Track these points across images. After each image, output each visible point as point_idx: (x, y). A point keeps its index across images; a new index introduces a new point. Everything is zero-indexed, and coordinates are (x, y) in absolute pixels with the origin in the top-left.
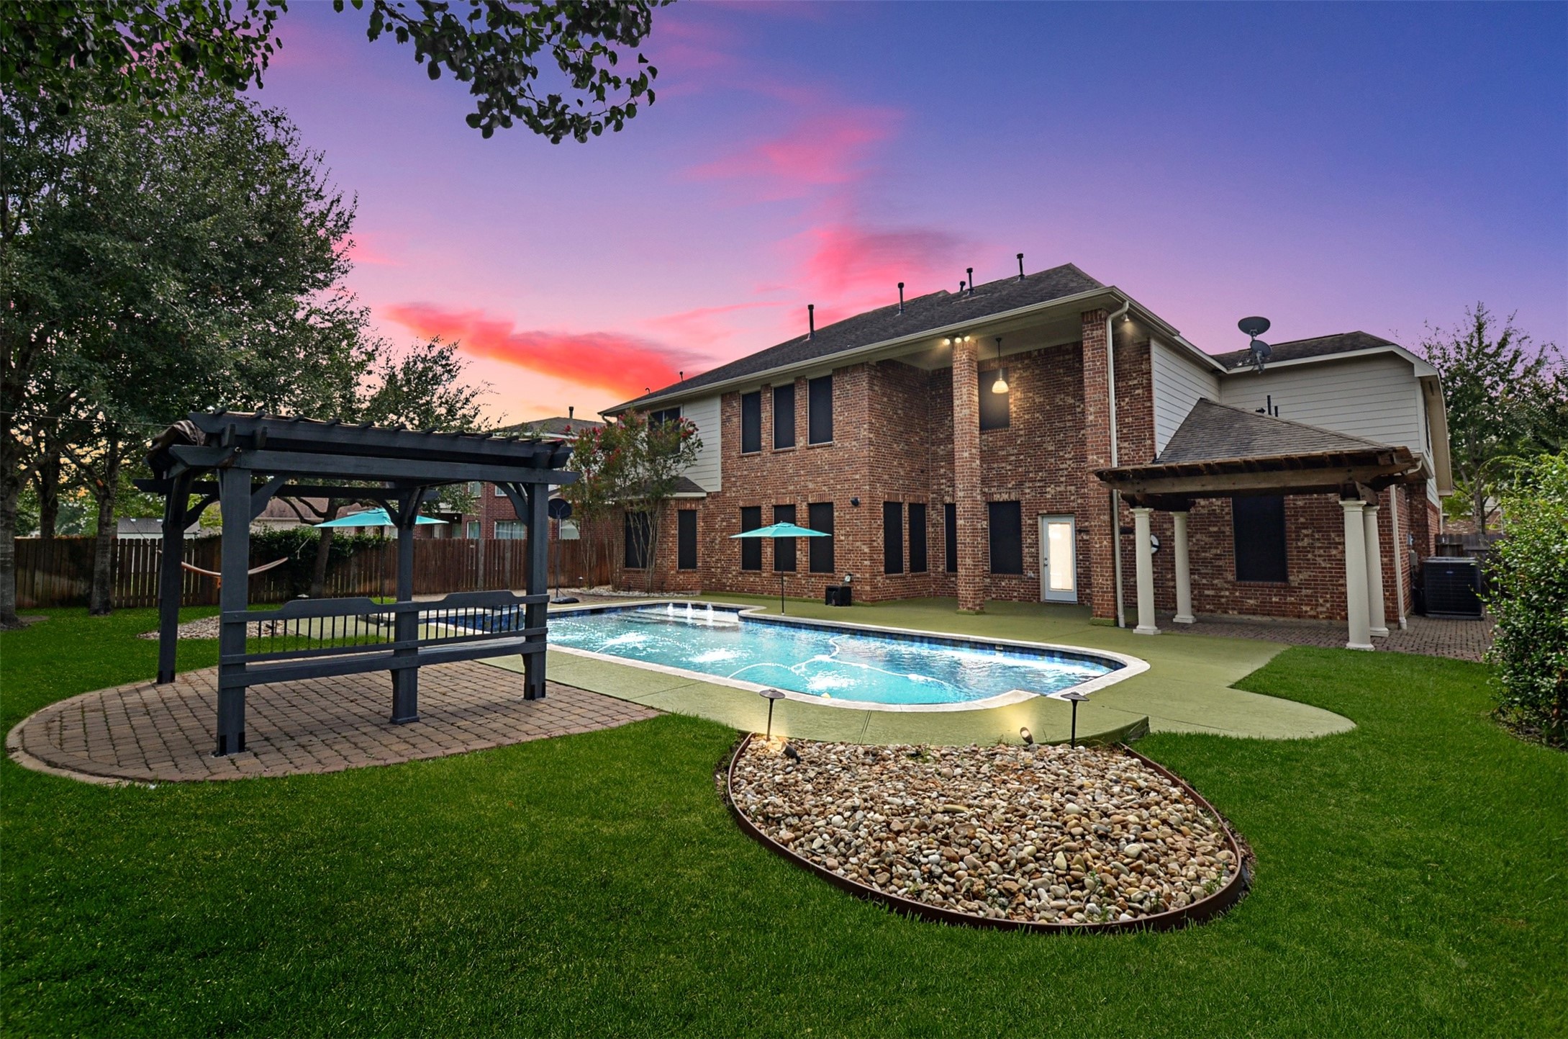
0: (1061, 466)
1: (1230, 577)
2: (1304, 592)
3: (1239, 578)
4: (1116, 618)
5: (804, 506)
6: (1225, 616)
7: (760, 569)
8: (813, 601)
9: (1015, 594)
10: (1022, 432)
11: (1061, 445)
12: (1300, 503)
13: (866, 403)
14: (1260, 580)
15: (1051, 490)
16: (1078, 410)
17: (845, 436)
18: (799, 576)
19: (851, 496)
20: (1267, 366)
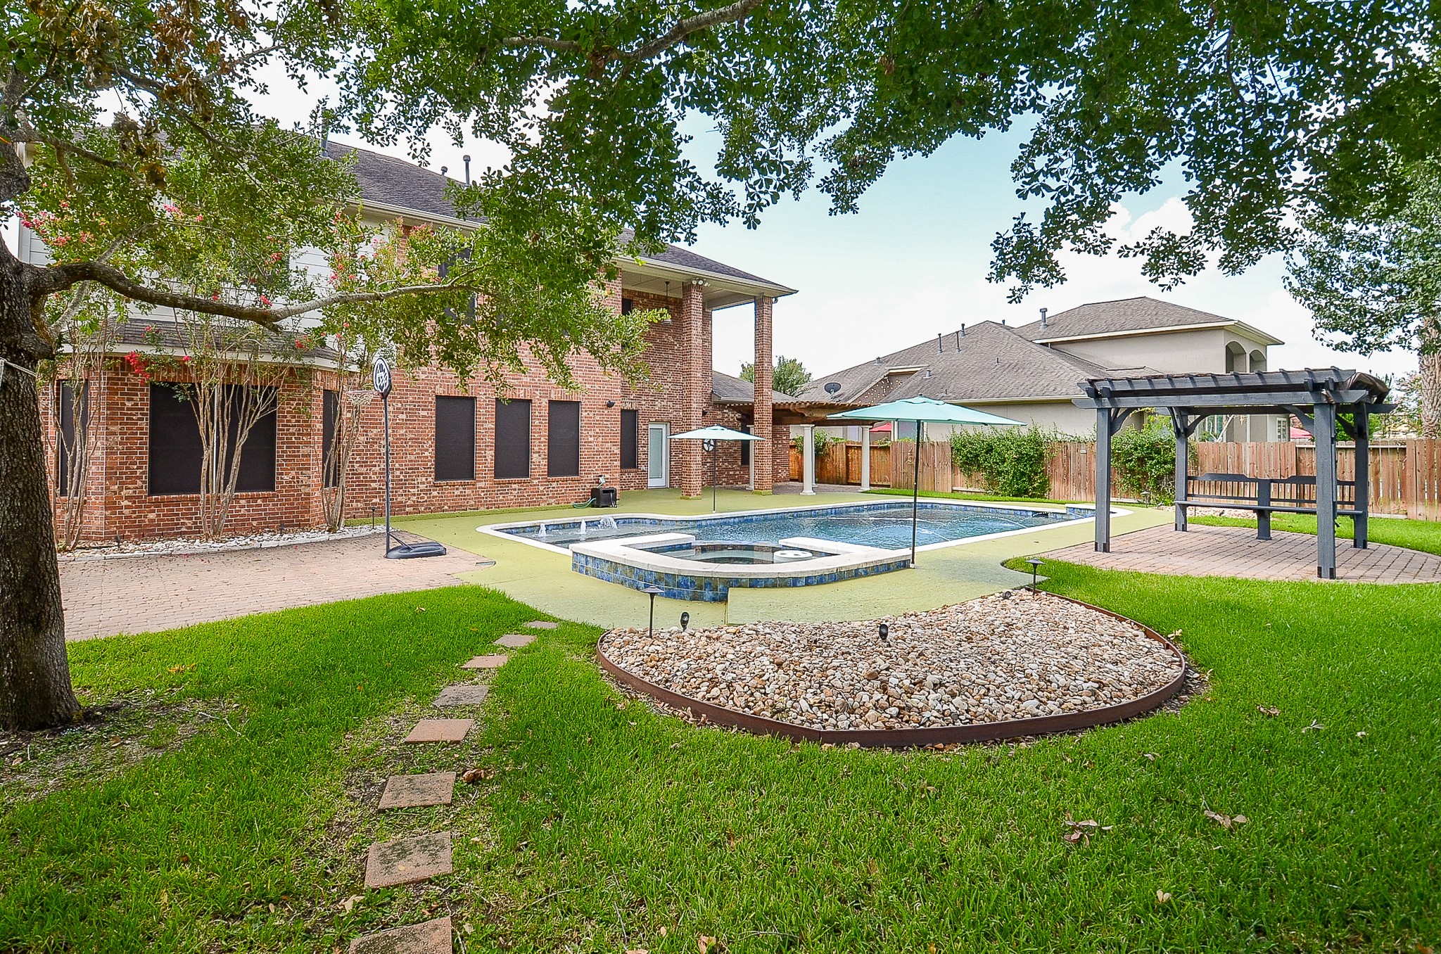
5: (545, 403)
7: (472, 477)
8: (555, 508)
9: (632, 485)
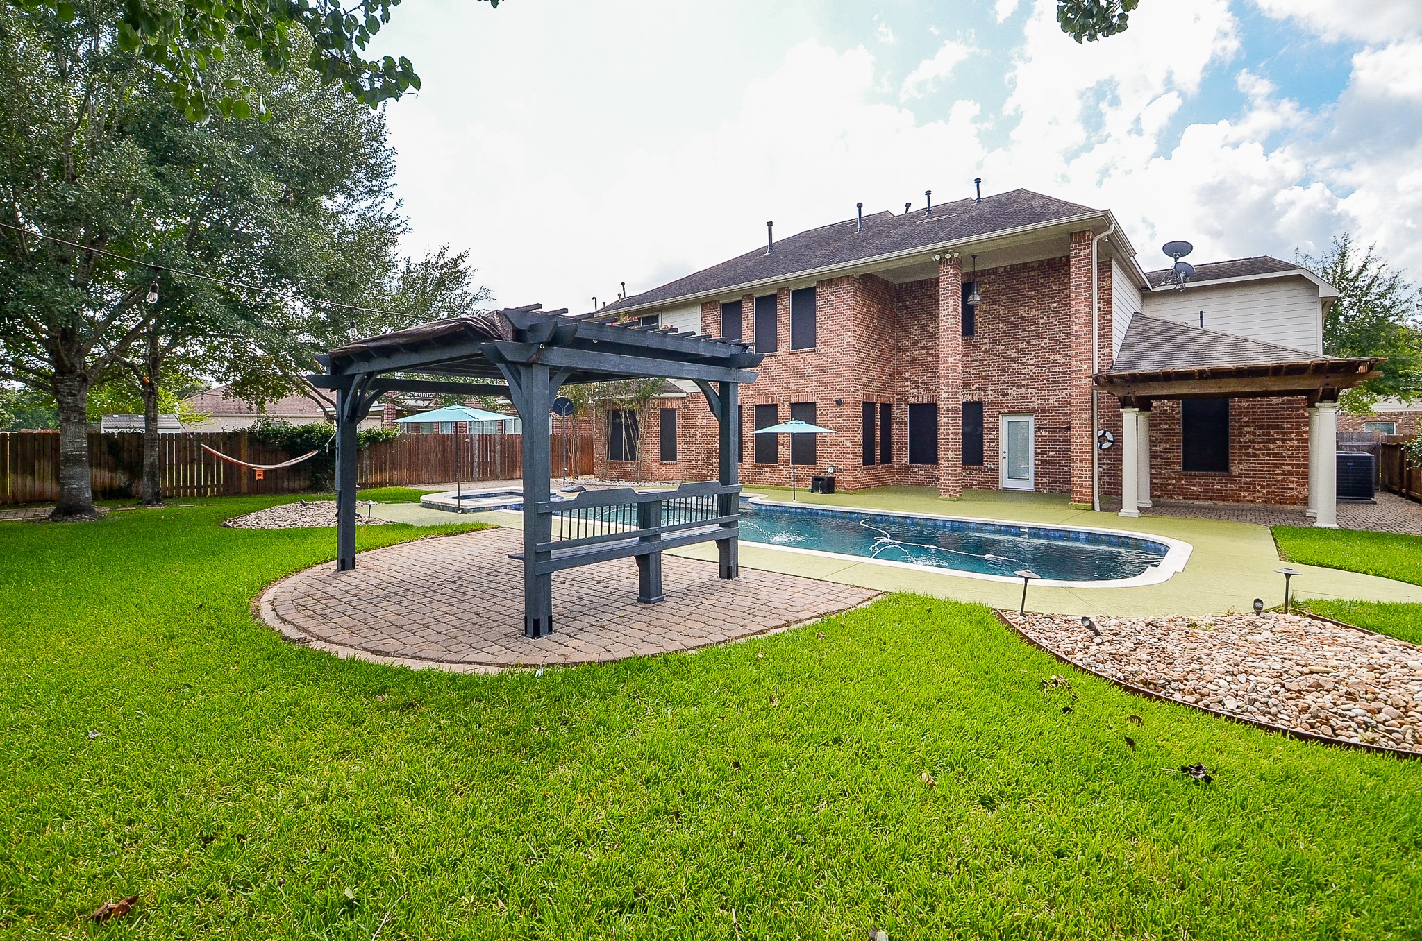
0: (1023, 371)
1: (1178, 468)
2: (1243, 480)
3: (1184, 469)
4: (1093, 503)
5: (787, 405)
6: (1172, 501)
7: (741, 461)
9: (976, 483)
10: (985, 341)
11: (1024, 352)
12: (1244, 405)
13: (850, 312)
14: (1204, 470)
15: (1013, 392)
16: (1041, 321)
17: (829, 342)
18: (781, 467)
19: (835, 397)
20: (1188, 285)
